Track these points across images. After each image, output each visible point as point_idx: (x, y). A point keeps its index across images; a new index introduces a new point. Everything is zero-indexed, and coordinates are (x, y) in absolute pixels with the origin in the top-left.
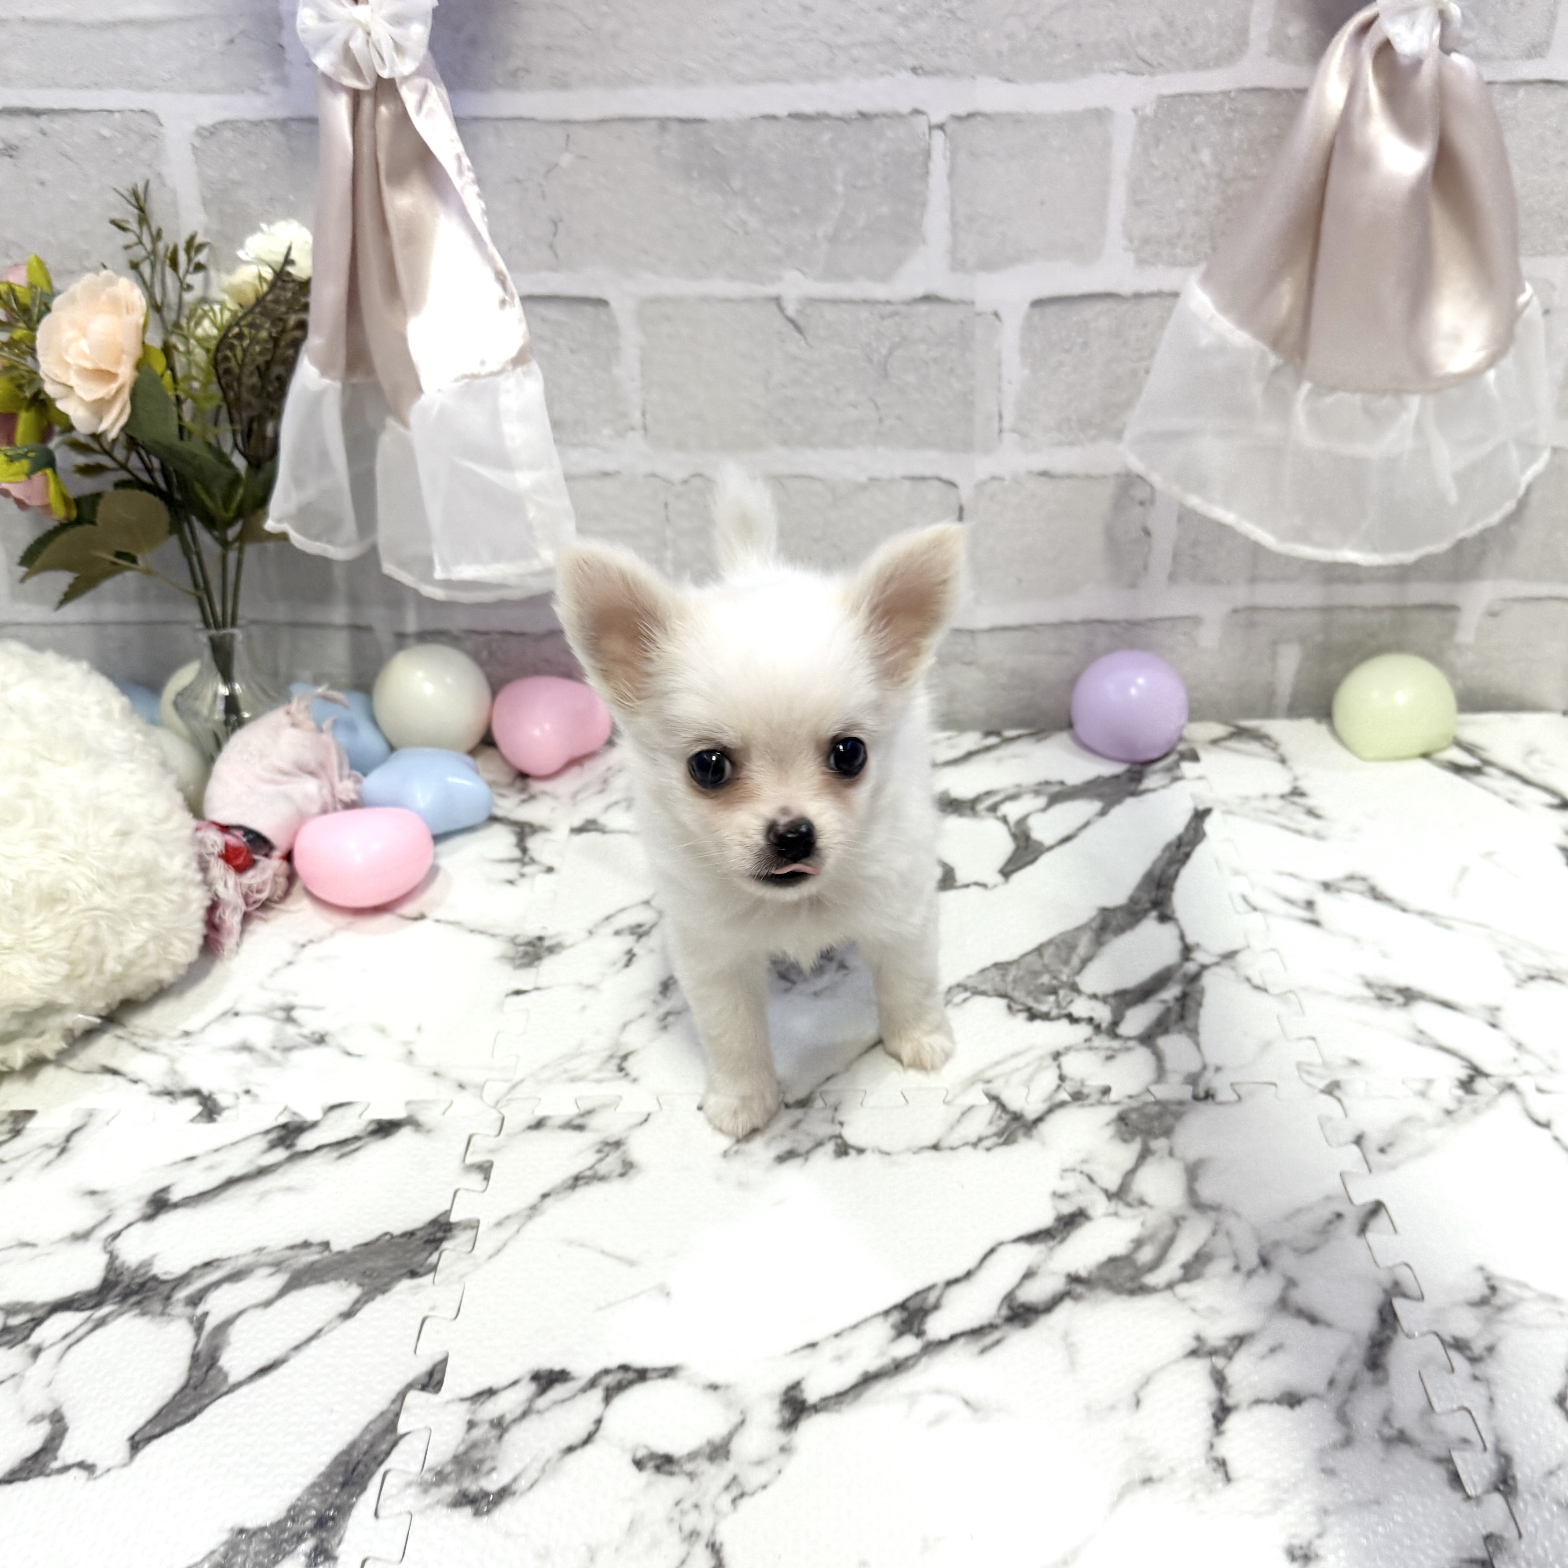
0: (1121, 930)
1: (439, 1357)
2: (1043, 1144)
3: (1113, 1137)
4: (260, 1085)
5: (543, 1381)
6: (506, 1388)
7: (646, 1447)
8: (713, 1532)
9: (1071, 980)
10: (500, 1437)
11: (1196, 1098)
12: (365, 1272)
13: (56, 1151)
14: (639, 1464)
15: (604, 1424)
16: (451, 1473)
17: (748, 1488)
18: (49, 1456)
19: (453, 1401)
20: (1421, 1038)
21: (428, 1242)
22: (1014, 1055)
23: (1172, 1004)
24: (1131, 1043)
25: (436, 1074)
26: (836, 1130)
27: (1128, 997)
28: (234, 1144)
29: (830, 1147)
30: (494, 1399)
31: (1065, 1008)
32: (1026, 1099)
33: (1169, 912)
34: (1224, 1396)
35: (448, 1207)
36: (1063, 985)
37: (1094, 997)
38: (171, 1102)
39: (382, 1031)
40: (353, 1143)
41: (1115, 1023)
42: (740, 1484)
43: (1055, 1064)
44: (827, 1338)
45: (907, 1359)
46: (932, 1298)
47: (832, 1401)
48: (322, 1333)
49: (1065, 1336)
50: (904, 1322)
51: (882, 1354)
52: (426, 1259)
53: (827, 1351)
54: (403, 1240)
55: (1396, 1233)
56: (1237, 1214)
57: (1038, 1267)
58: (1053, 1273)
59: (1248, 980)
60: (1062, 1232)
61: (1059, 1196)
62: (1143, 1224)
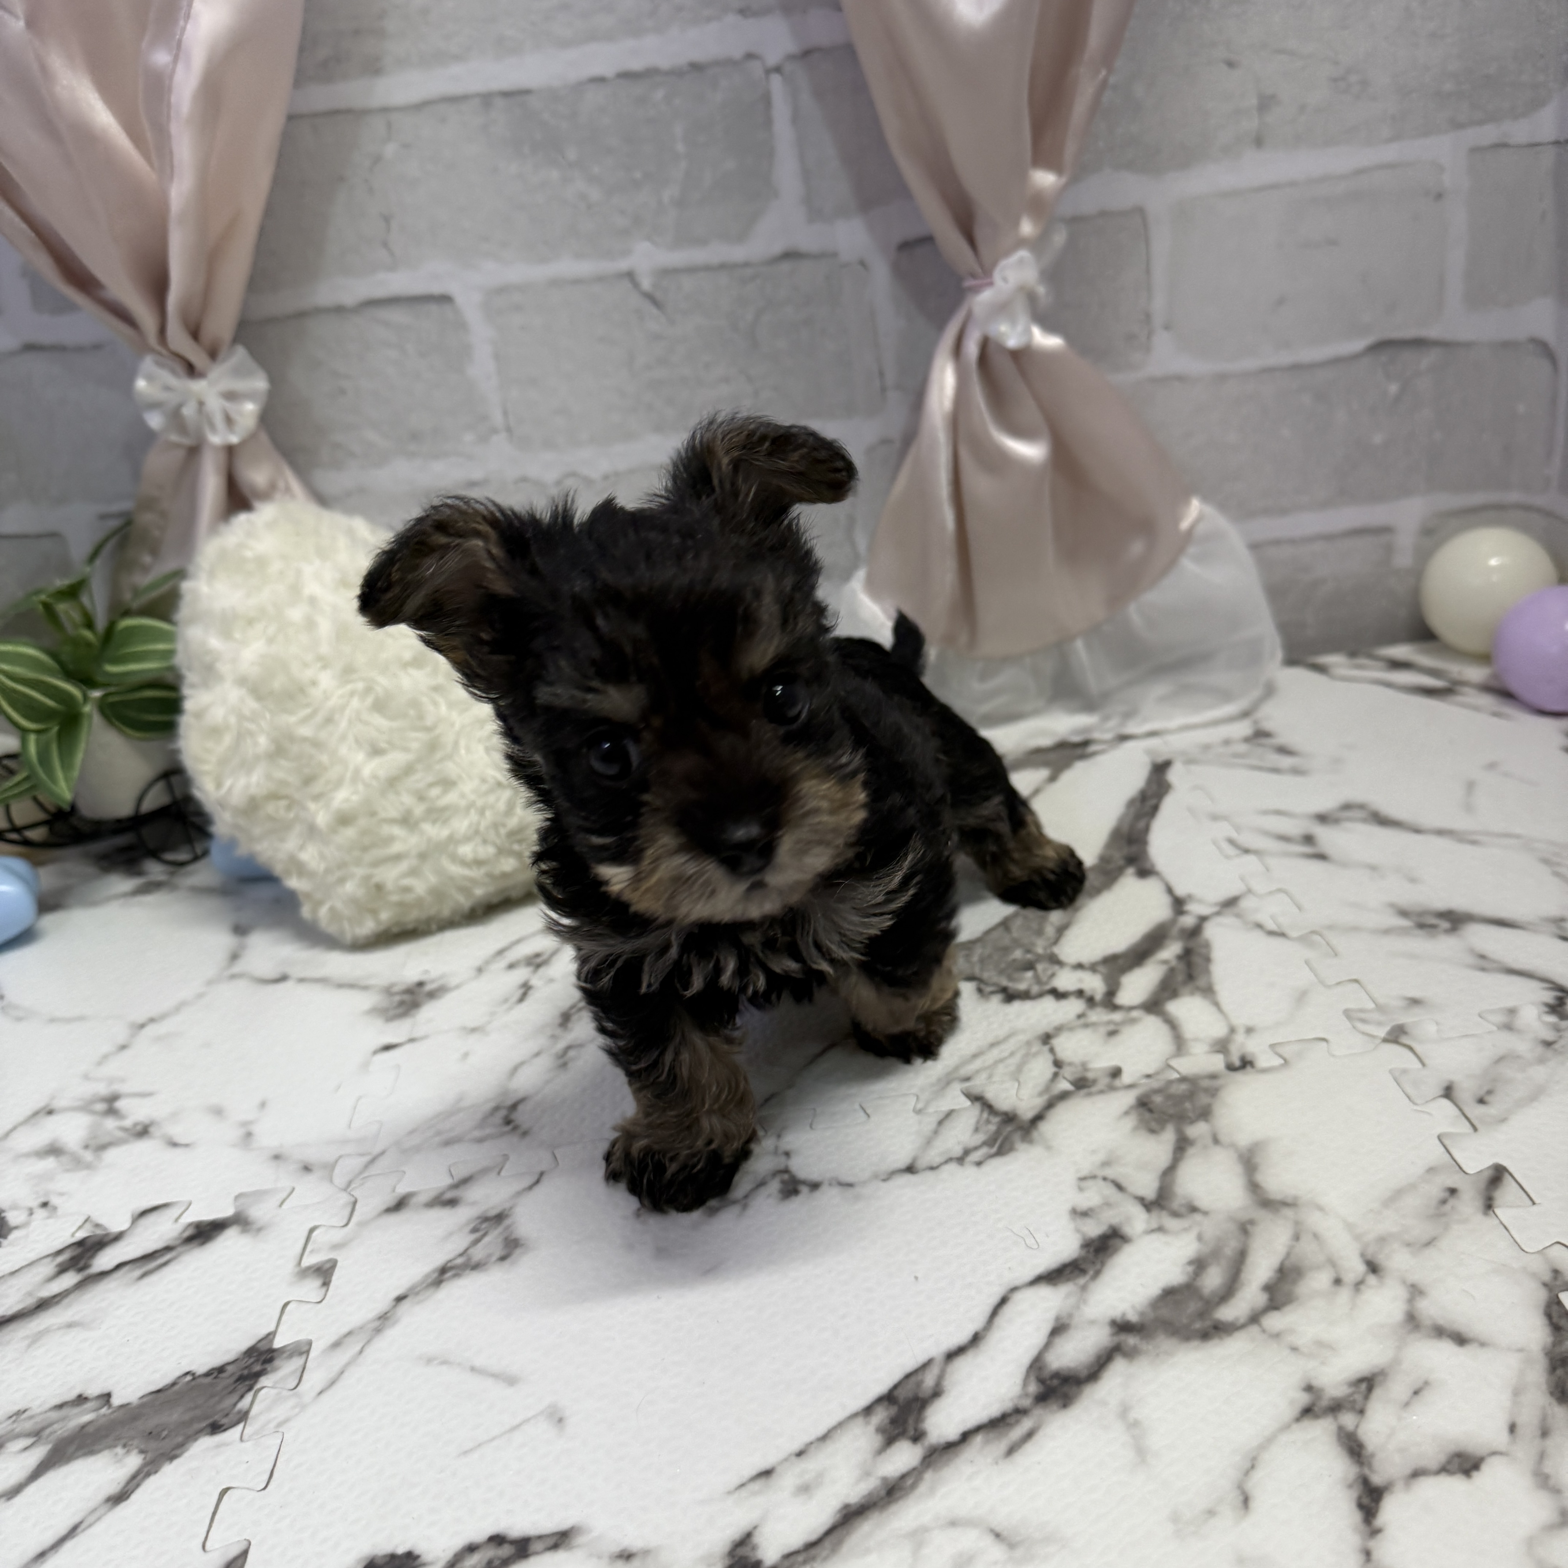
1: (235, 1551)
2: (1049, 1148)
3: (1135, 1129)
4: (61, 1194)
9: (1048, 951)
11: (1231, 1068)
12: (150, 1433)
20: (1483, 962)
21: (241, 1379)
22: (993, 1045)
23: (1174, 963)
24: (1135, 1014)
25: (277, 1157)
26: (781, 1163)
27: (1121, 962)
28: (14, 1273)
29: (775, 1186)
31: (1046, 983)
32: (1017, 1095)
33: (1149, 867)
34: (1366, 1471)
35: (272, 1328)
36: (1039, 958)
37: (1080, 966)
39: (218, 1112)
40: (162, 1255)
41: (1110, 993)
43: (1046, 1048)
44: (786, 1460)
45: (903, 1477)
46: (929, 1380)
47: (800, 1558)
48: (79, 1530)
49: (1124, 1411)
50: (894, 1421)
51: (867, 1474)
52: (235, 1404)
53: (788, 1480)
54: (208, 1380)
55: (1534, 1203)
56: (1320, 1208)
57: (1070, 1316)
58: (1092, 1322)
59: (1259, 926)
60: (1093, 1263)
61: (1080, 1214)
62: (1200, 1238)
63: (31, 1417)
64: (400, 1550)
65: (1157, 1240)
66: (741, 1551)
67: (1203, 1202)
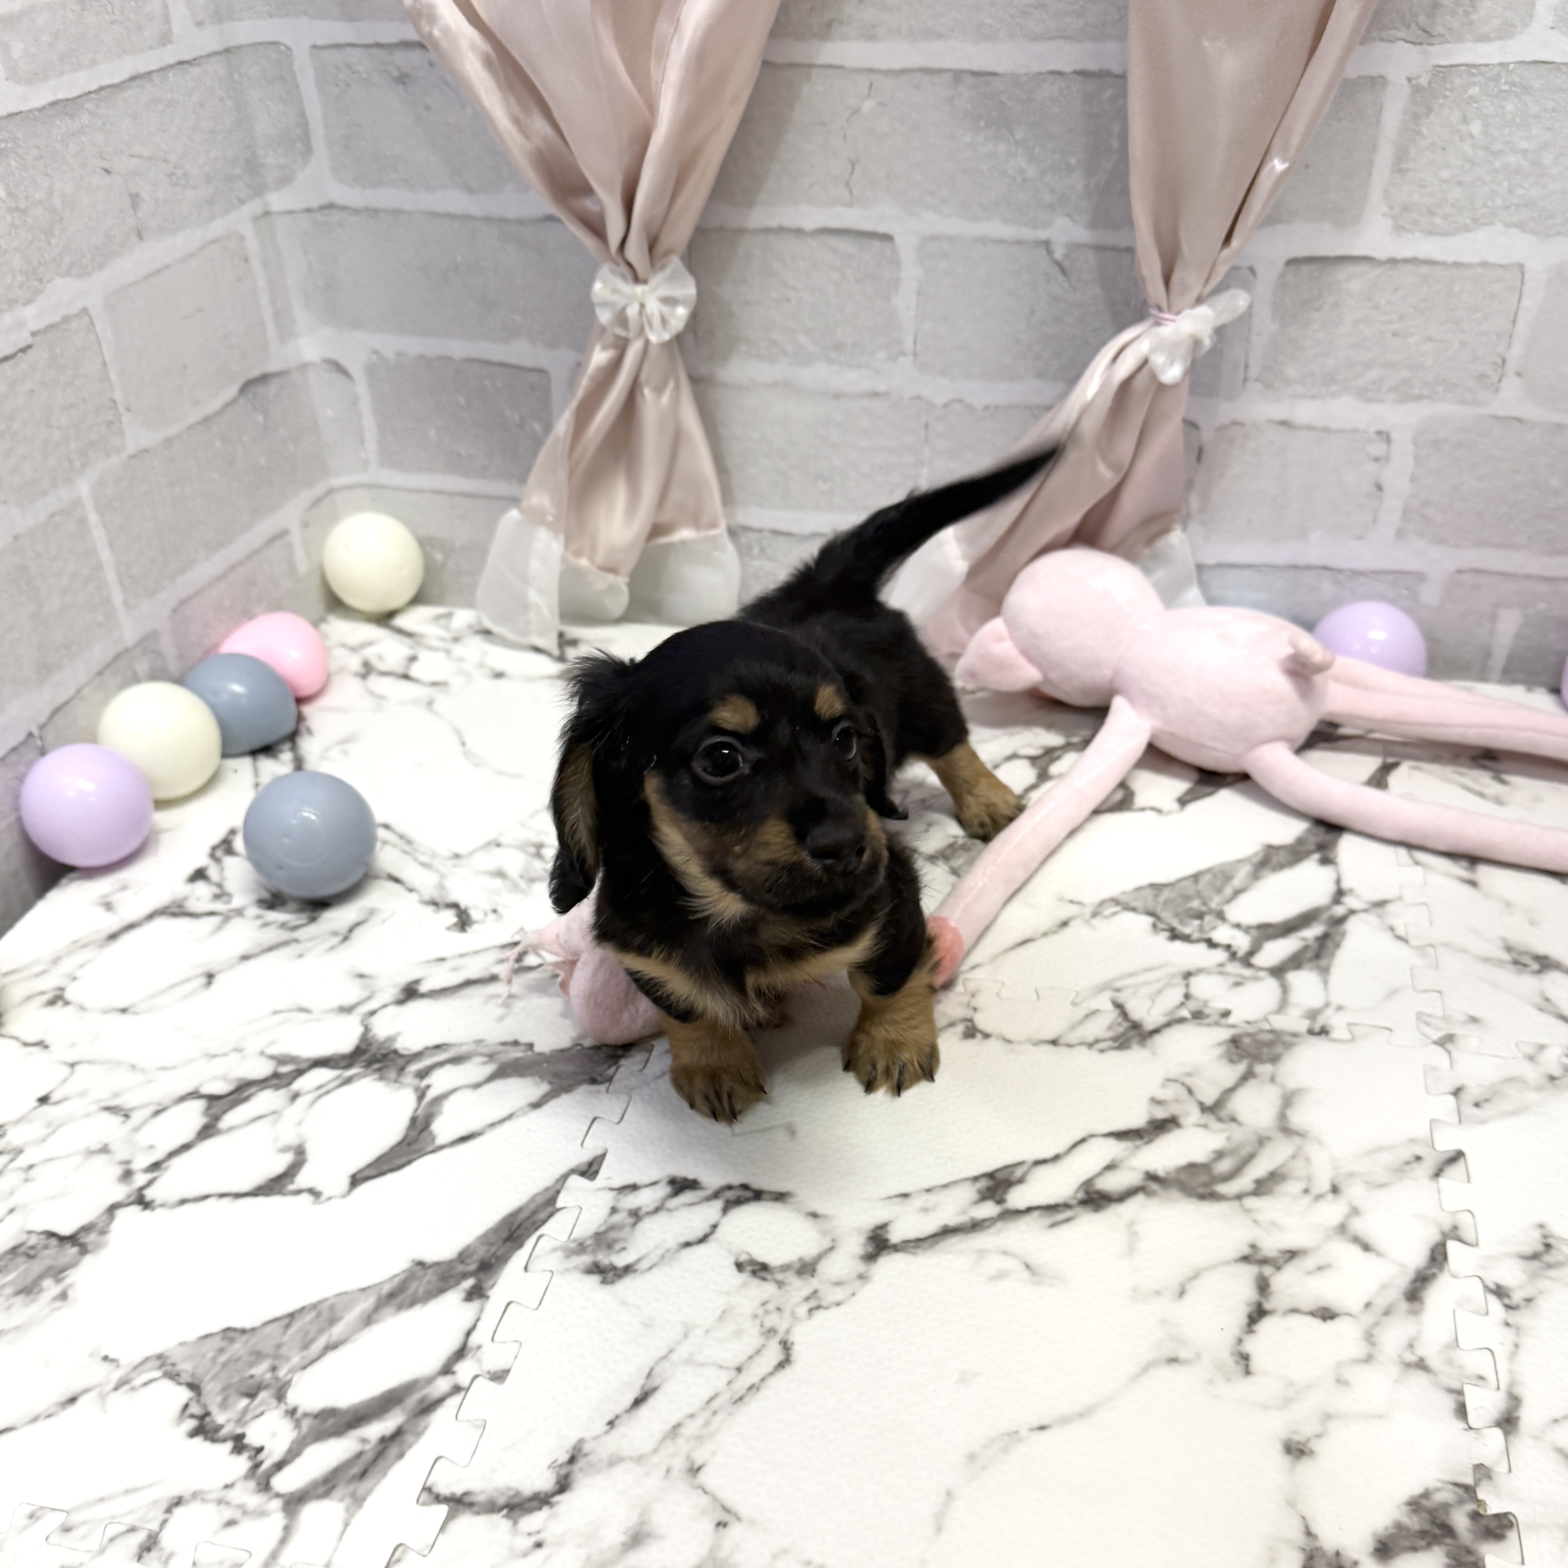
0: (1281, 867)
1: (599, 1152)
2: (1154, 1053)
3: (1221, 1057)
4: (505, 906)
5: (677, 1186)
6: (647, 1186)
7: (748, 1253)
8: (788, 1332)
9: (1220, 908)
10: (634, 1224)
11: (1311, 1032)
12: (556, 1074)
13: (340, 938)
14: (739, 1266)
15: (719, 1229)
16: (588, 1246)
17: (824, 1303)
18: (287, 1180)
19: (604, 1188)
20: (1545, 1004)
21: (611, 1055)
22: (1149, 969)
23: (1311, 942)
24: (1262, 974)
26: (969, 1014)
27: (1270, 931)
28: (476, 952)
29: (961, 1028)
30: (636, 1193)
31: (1206, 933)
32: (1149, 1011)
33: (1332, 856)
34: (1263, 1300)
36: (1210, 912)
37: (1238, 926)
38: (435, 912)
41: (1251, 953)
42: (819, 1298)
43: (1184, 982)
44: (919, 1191)
45: (984, 1220)
46: (1019, 1173)
47: (911, 1245)
48: (514, 1117)
49: (1131, 1224)
50: (989, 1189)
51: (963, 1212)
52: (606, 1070)
53: (916, 1202)
54: (590, 1052)
55: (1469, 1181)
56: (1320, 1143)
57: (1121, 1161)
58: (1133, 1169)
59: (1392, 929)
60: (1150, 1134)
61: (1156, 1102)
62: (1229, 1139)
63: (487, 1046)
64: (691, 1177)
65: (1201, 1131)
66: (880, 1232)
67: (1242, 1116)
